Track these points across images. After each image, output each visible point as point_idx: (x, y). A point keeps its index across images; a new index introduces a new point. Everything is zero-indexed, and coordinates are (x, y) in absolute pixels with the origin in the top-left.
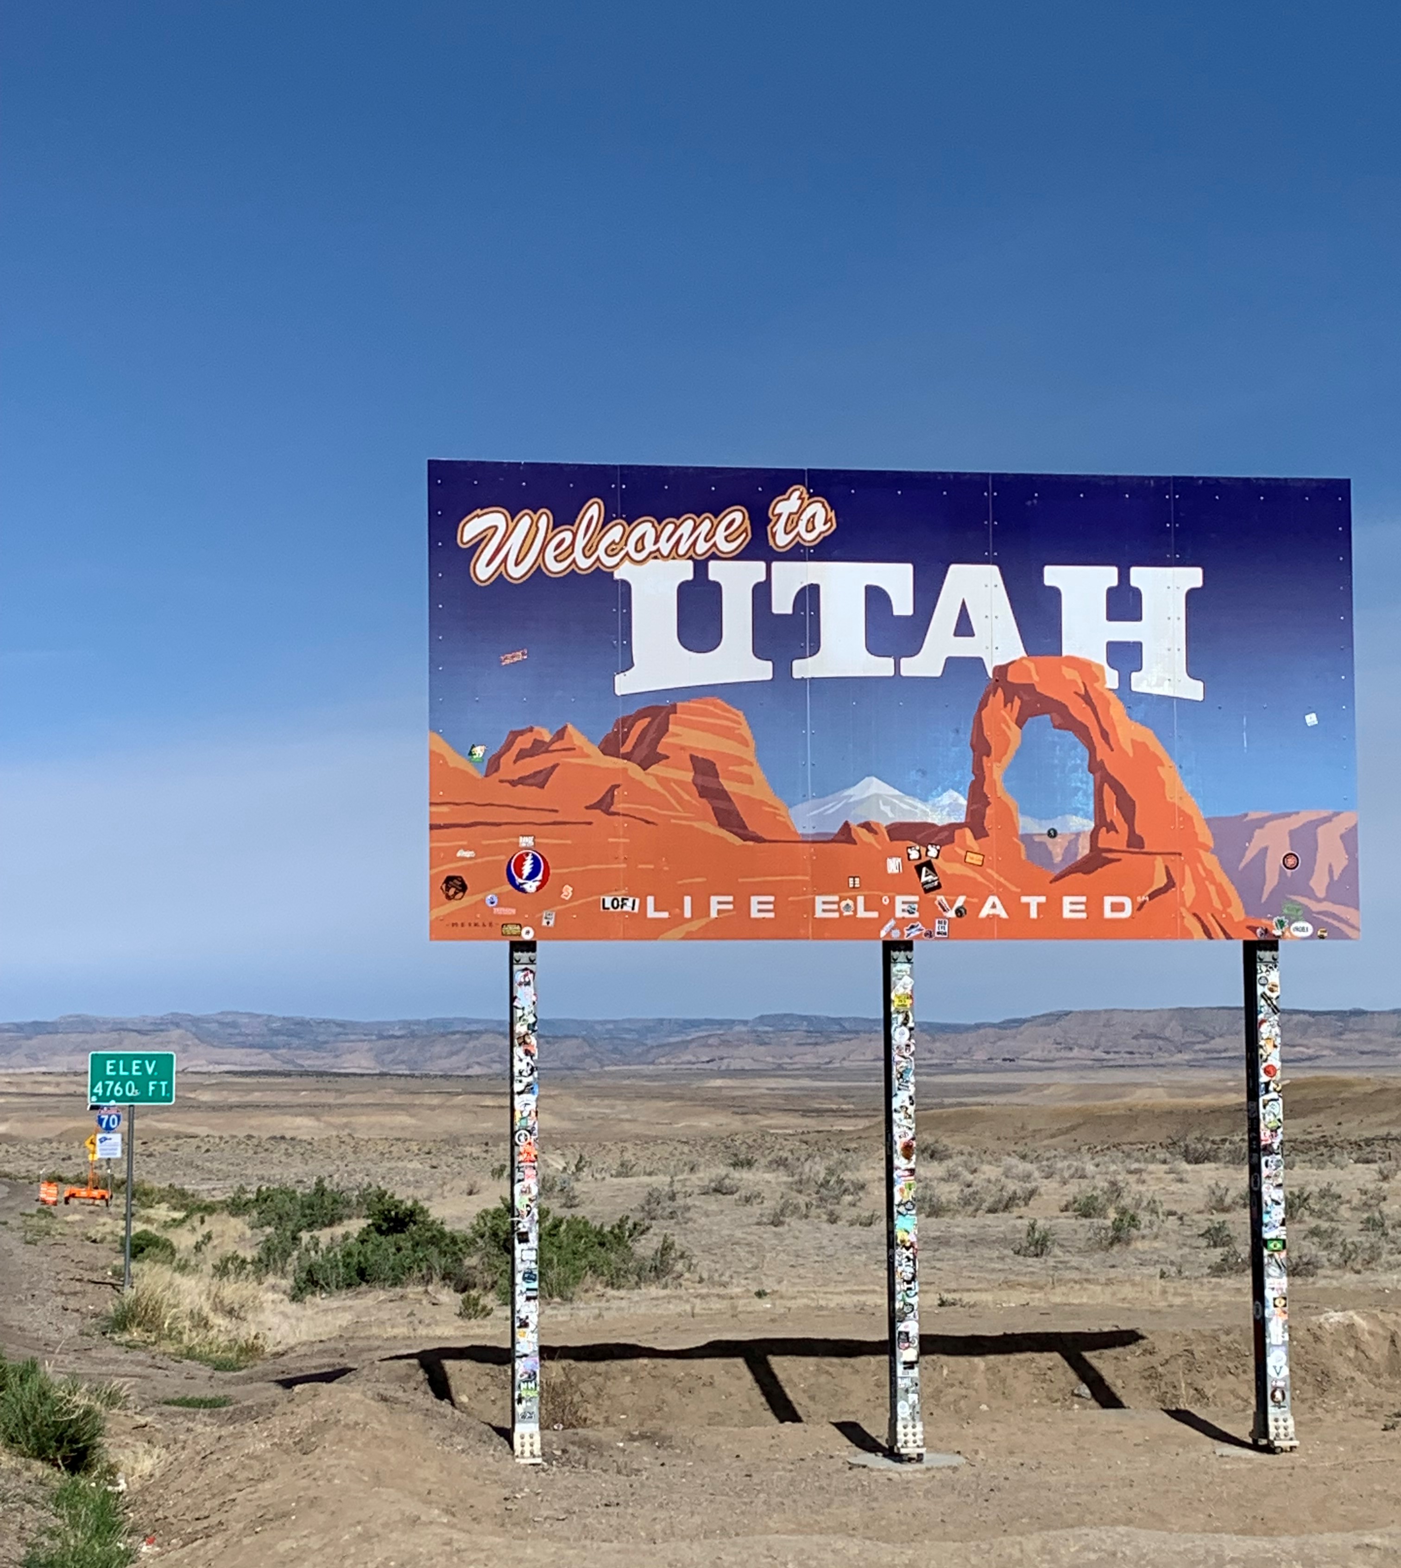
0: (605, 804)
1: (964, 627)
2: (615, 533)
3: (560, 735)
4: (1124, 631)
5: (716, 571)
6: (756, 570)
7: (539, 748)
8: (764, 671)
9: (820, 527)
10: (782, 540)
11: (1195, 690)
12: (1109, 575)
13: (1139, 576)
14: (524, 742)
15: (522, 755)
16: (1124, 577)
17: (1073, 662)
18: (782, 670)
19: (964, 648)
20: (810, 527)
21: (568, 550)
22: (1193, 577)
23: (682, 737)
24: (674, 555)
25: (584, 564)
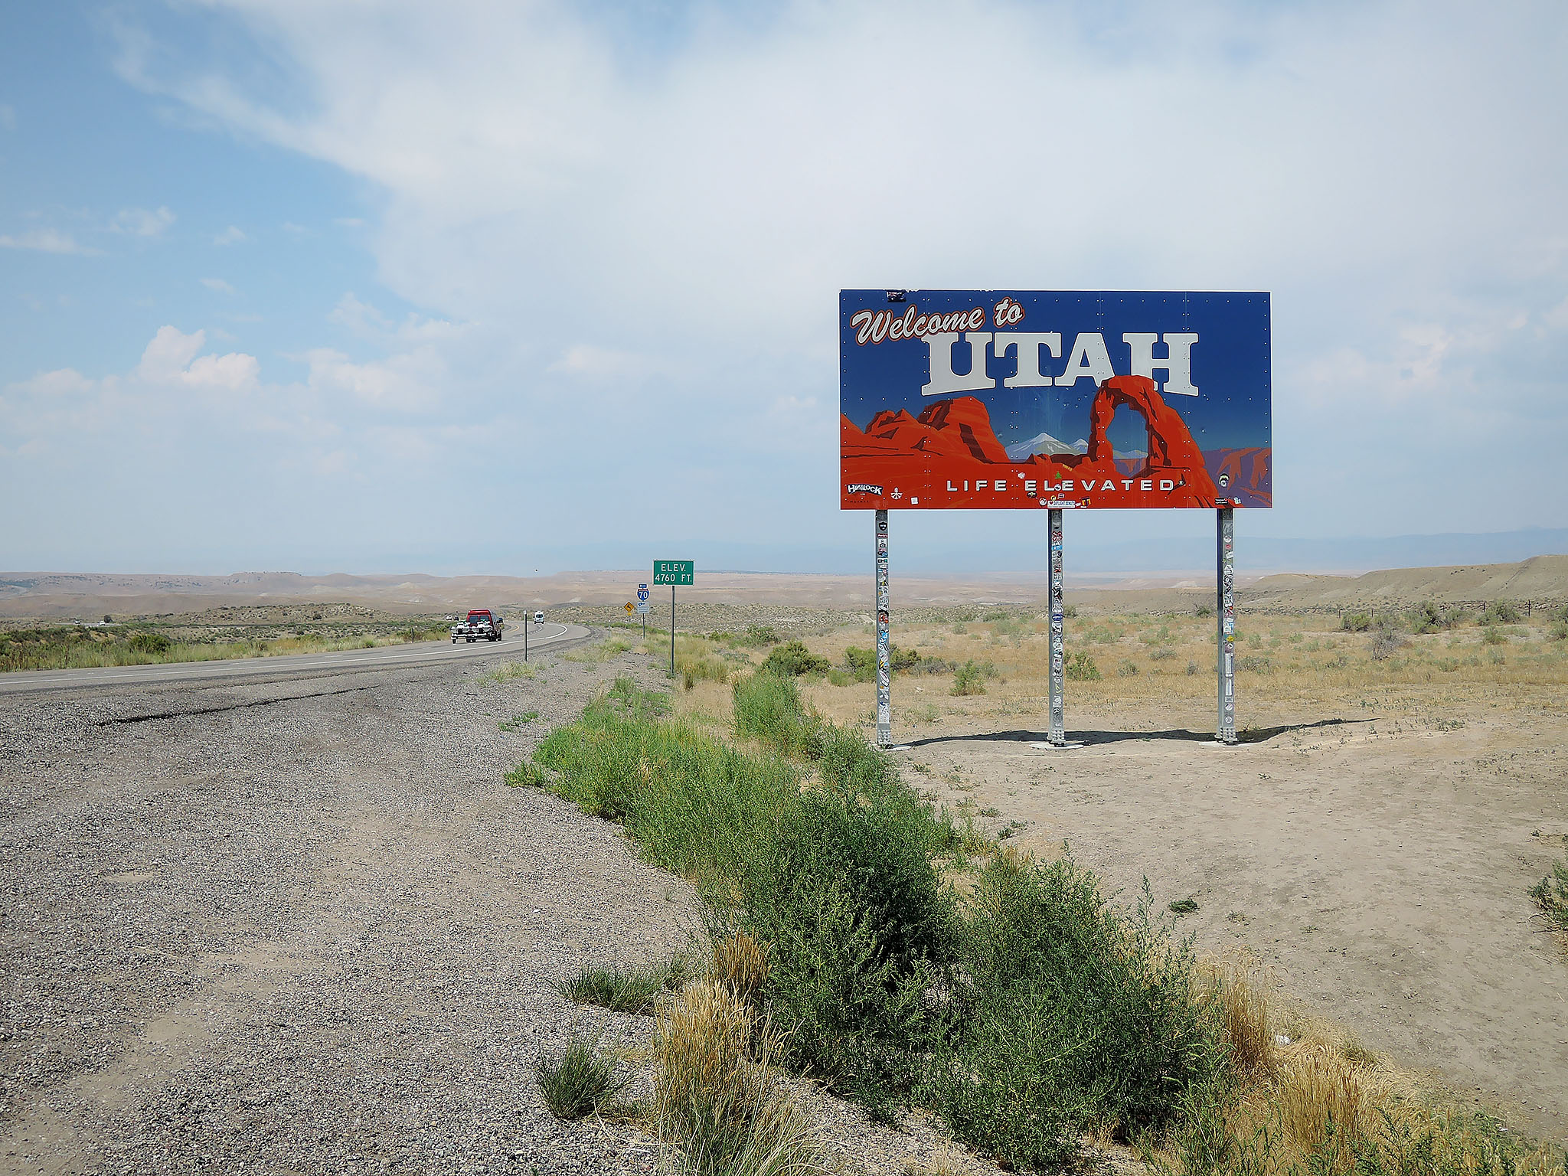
0: (919, 446)
1: (1085, 362)
2: (922, 320)
3: (899, 414)
4: (1161, 364)
5: (969, 337)
6: (987, 337)
7: (890, 420)
8: (991, 384)
9: (1018, 316)
10: (1000, 322)
11: (1194, 391)
12: (1153, 337)
13: (1168, 338)
14: (883, 418)
15: (882, 424)
16: (1160, 338)
17: (1138, 377)
18: (1000, 382)
19: (1085, 372)
20: (1013, 316)
21: (901, 328)
22: (1194, 338)
23: (955, 415)
24: (949, 330)
25: (907, 334)
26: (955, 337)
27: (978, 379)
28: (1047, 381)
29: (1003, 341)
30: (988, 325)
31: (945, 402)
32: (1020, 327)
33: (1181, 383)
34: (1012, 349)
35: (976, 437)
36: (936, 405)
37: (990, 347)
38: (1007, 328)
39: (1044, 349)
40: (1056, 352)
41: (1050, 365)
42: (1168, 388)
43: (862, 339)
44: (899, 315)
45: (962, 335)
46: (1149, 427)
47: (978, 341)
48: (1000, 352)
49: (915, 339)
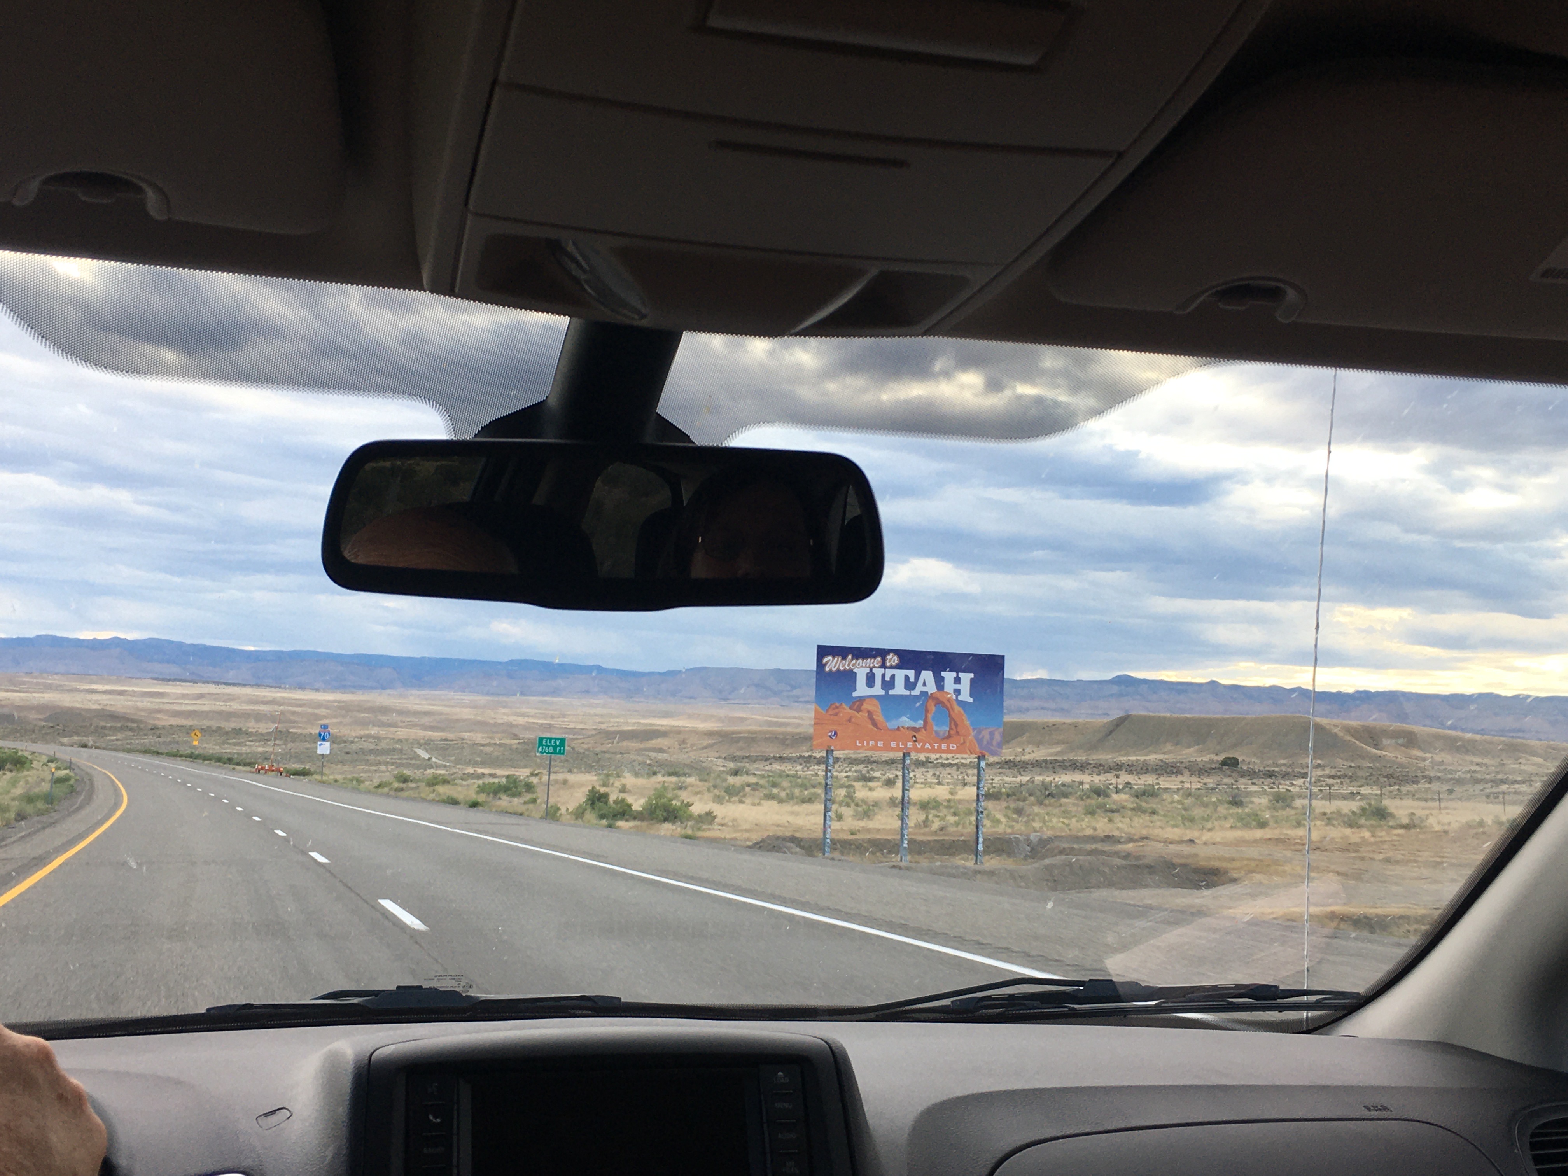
0: (850, 721)
1: (924, 685)
2: (855, 661)
3: (841, 705)
4: (957, 687)
5: (874, 670)
6: (882, 671)
7: (837, 707)
9: (896, 662)
10: (888, 664)
11: (971, 700)
13: (961, 675)
15: (834, 709)
16: (958, 675)
17: (946, 693)
19: (924, 689)
20: (894, 662)
21: (844, 665)
23: (866, 706)
24: (866, 667)
25: (848, 668)
26: (868, 670)
27: (878, 690)
28: (907, 693)
29: (889, 673)
30: (883, 666)
31: (862, 699)
32: (898, 667)
34: (893, 677)
35: (875, 717)
36: (859, 701)
37: (883, 676)
38: (891, 667)
39: (907, 678)
40: (912, 679)
41: (909, 685)
42: (959, 698)
43: (827, 669)
44: (844, 658)
45: (871, 670)
46: (950, 716)
47: (878, 672)
48: (887, 678)
49: (851, 671)
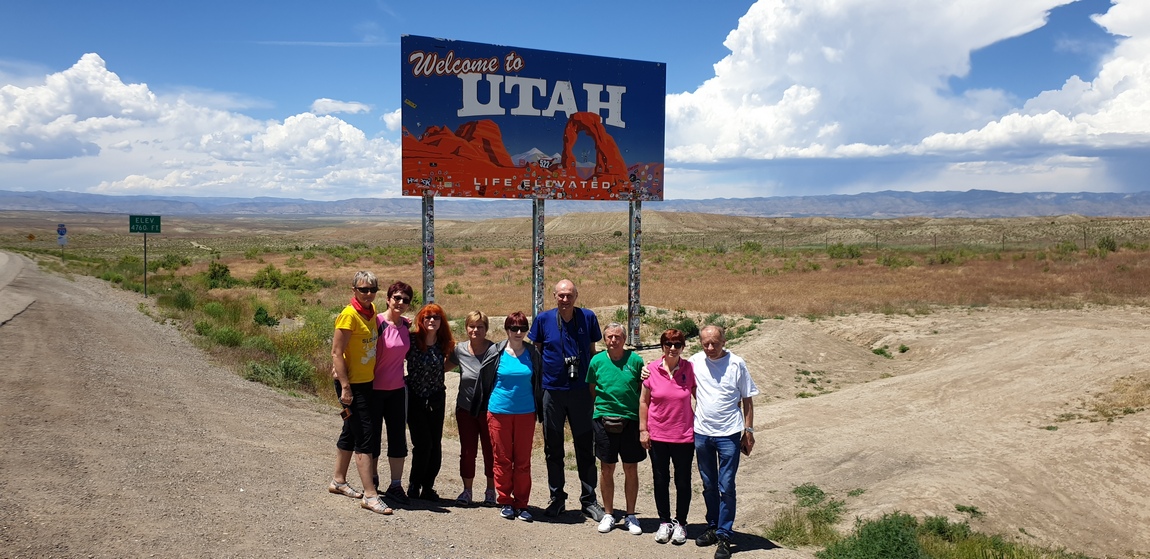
0: (456, 152)
1: (560, 101)
2: (458, 62)
3: (442, 129)
4: (604, 105)
5: (489, 77)
6: (500, 78)
7: (436, 132)
8: (502, 111)
9: (520, 66)
10: (508, 69)
11: (622, 125)
12: (600, 88)
13: (609, 88)
14: (431, 131)
15: (431, 135)
16: (605, 88)
17: (591, 114)
18: (508, 111)
19: (560, 108)
20: (516, 66)
21: (443, 67)
22: (623, 89)
23: (480, 132)
24: (476, 71)
25: (448, 72)
26: (479, 77)
27: (494, 108)
28: (537, 113)
29: (510, 82)
30: (501, 70)
31: (473, 121)
32: (522, 73)
33: (615, 120)
34: (516, 88)
35: (493, 148)
36: (468, 124)
37: (502, 86)
38: (513, 73)
39: (536, 90)
40: (543, 93)
41: (540, 102)
42: (609, 122)
43: (417, 72)
44: (442, 57)
45: (484, 76)
46: (597, 147)
47: (495, 81)
48: (508, 90)
49: (454, 76)
